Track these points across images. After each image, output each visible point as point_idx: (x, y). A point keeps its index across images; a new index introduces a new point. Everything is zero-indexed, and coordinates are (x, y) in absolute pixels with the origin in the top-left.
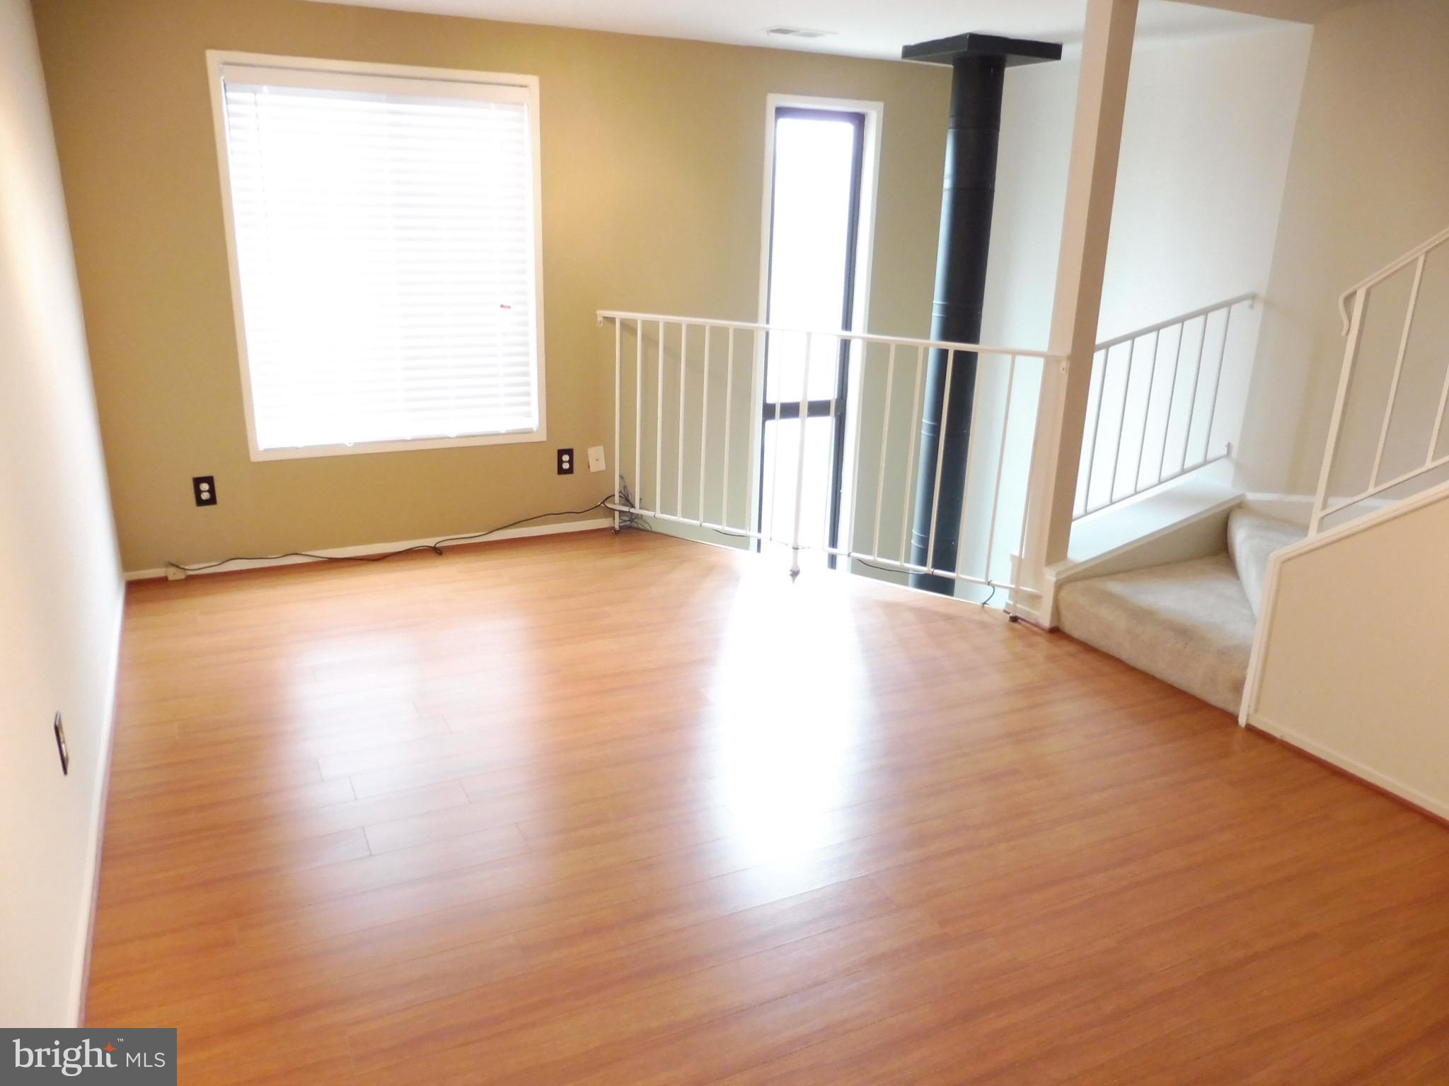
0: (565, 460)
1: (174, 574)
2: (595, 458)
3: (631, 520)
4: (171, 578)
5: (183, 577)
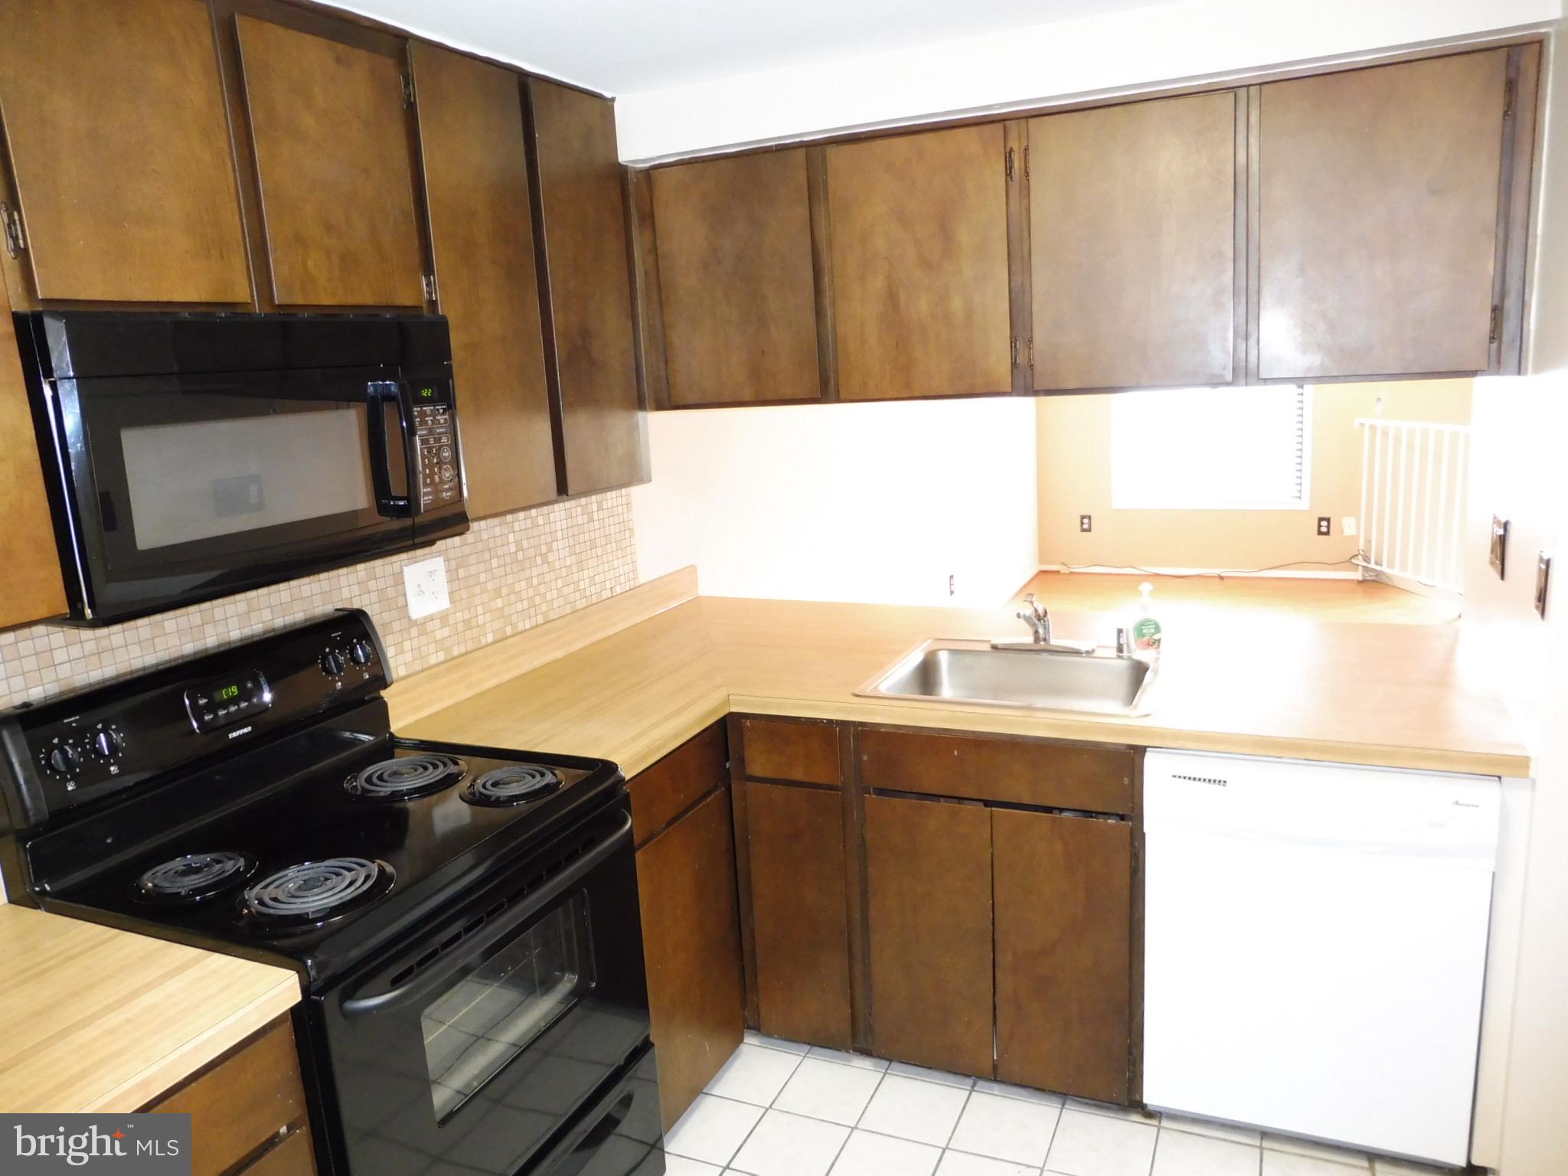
0: (1324, 526)
1: (1063, 570)
2: (1347, 526)
3: (1377, 576)
4: (1062, 571)
5: (1067, 572)
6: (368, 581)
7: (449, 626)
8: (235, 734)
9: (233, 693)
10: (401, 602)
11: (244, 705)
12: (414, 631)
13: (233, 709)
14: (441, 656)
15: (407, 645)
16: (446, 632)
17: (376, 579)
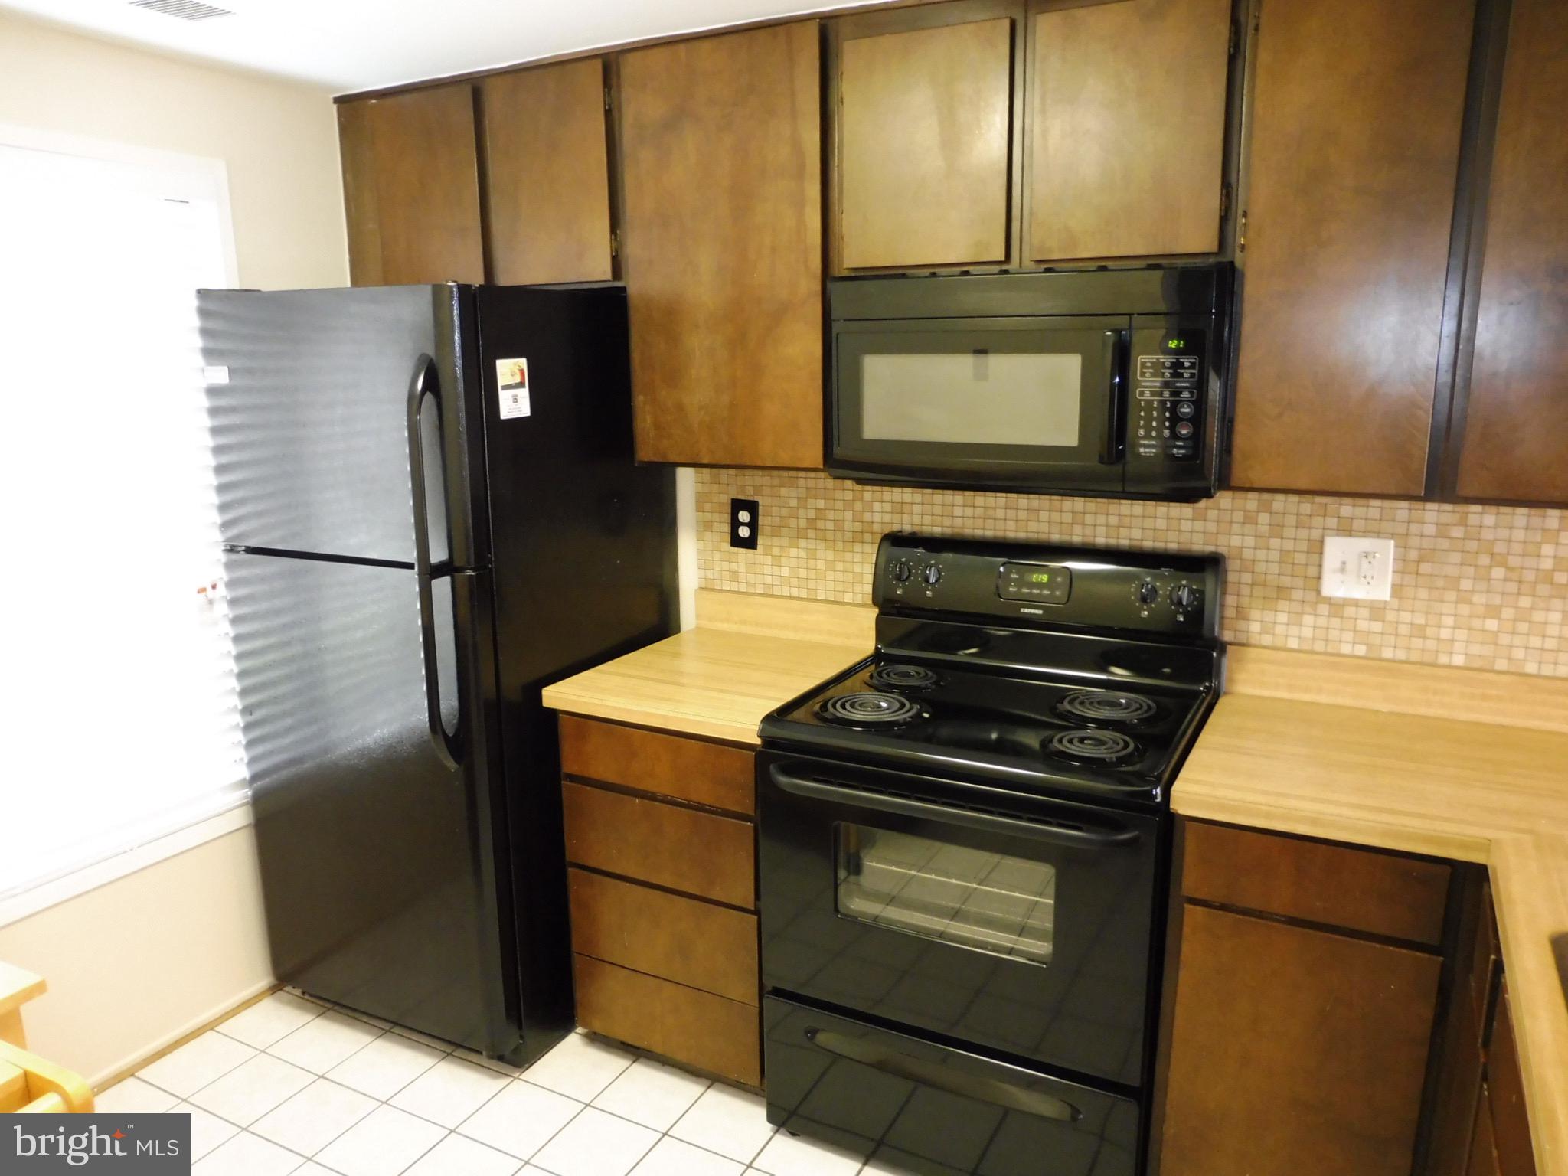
6: (1270, 537)
7: (1384, 621)
8: (1027, 611)
9: (1043, 580)
10: (1312, 571)
11: (1046, 592)
12: (1324, 609)
13: (1035, 591)
14: (1361, 650)
15: (1308, 619)
16: (1377, 626)
17: (1282, 538)
